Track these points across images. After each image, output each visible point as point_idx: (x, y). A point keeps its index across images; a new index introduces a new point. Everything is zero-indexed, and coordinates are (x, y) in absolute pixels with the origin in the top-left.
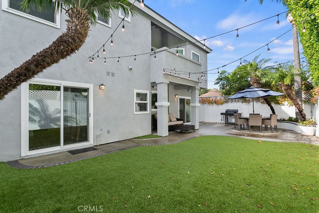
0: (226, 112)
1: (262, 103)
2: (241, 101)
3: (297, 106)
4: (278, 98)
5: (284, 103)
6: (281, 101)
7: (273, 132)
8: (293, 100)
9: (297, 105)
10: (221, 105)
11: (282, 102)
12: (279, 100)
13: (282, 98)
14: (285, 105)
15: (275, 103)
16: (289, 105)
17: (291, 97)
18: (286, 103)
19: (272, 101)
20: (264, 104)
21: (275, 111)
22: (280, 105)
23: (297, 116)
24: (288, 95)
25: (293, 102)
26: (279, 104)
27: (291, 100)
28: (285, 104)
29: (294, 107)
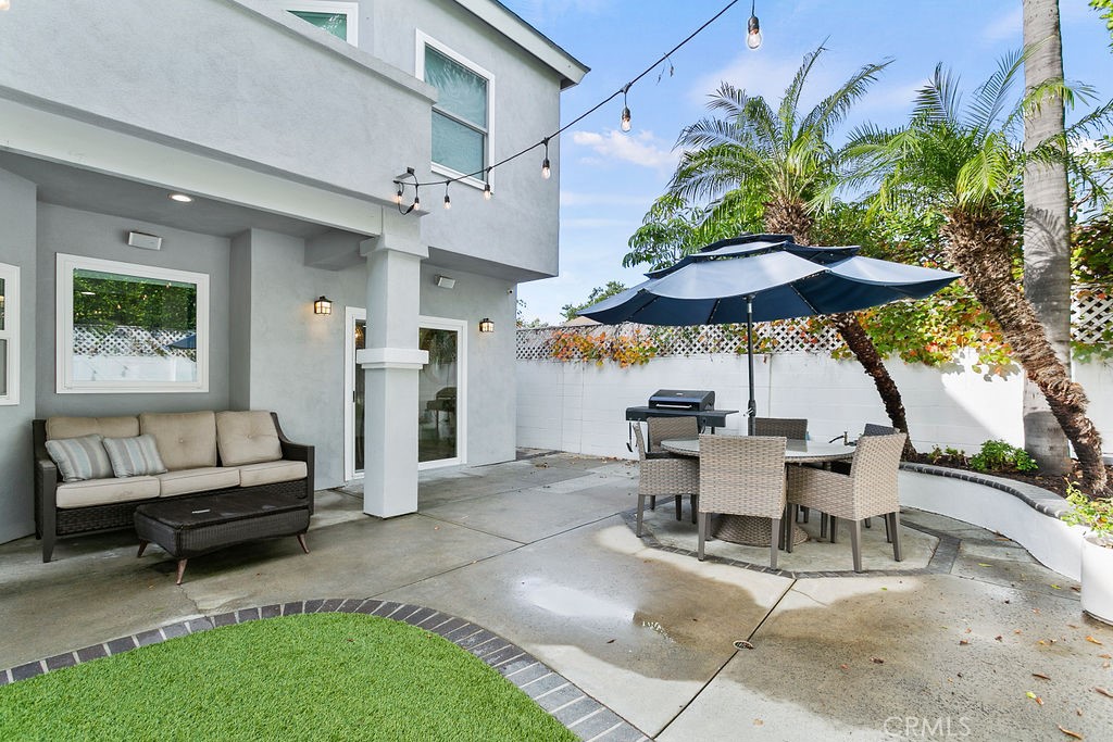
0: (651, 402)
1: (835, 354)
2: (731, 344)
3: (1041, 372)
4: (922, 325)
5: (956, 356)
6: (944, 346)
7: (865, 563)
8: (1018, 327)
9: (1040, 365)
10: (638, 366)
11: (946, 352)
12: (930, 339)
13: (949, 329)
14: (960, 369)
15: (907, 358)
16: (985, 369)
17: (1006, 311)
18: (969, 356)
19: (891, 344)
20: (846, 362)
21: (905, 403)
22: (934, 370)
23: (1034, 441)
24: (982, 299)
25: (1015, 344)
26: (930, 362)
27: (1004, 328)
28: (962, 362)
29: (1019, 380)
